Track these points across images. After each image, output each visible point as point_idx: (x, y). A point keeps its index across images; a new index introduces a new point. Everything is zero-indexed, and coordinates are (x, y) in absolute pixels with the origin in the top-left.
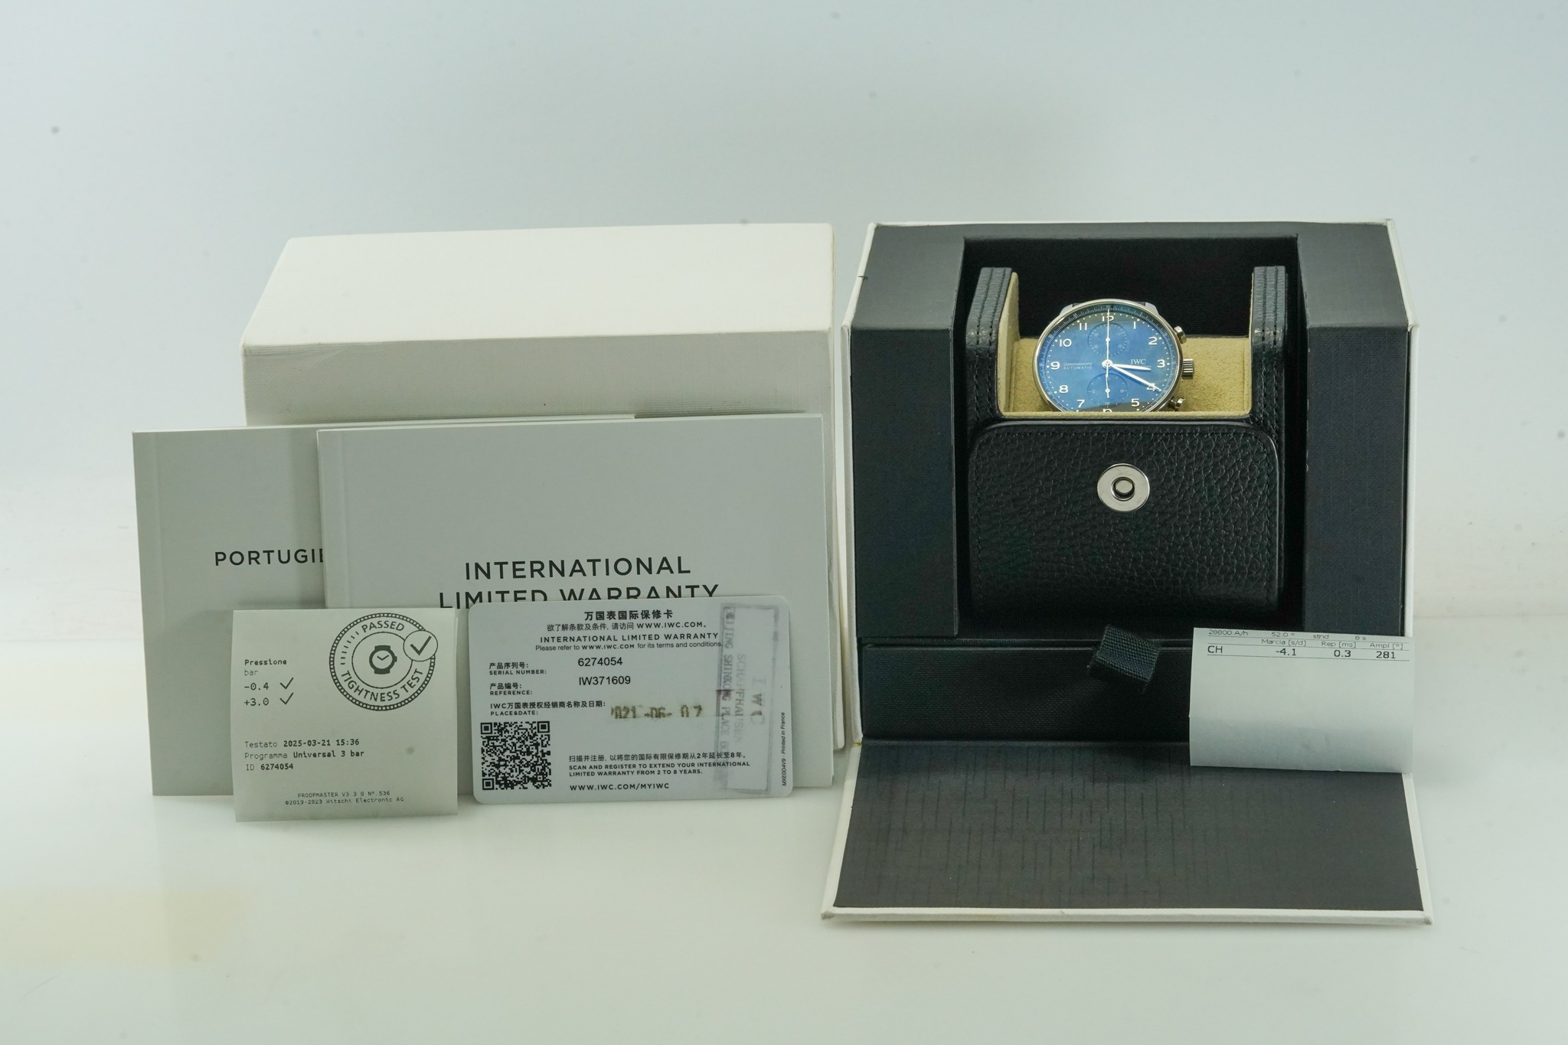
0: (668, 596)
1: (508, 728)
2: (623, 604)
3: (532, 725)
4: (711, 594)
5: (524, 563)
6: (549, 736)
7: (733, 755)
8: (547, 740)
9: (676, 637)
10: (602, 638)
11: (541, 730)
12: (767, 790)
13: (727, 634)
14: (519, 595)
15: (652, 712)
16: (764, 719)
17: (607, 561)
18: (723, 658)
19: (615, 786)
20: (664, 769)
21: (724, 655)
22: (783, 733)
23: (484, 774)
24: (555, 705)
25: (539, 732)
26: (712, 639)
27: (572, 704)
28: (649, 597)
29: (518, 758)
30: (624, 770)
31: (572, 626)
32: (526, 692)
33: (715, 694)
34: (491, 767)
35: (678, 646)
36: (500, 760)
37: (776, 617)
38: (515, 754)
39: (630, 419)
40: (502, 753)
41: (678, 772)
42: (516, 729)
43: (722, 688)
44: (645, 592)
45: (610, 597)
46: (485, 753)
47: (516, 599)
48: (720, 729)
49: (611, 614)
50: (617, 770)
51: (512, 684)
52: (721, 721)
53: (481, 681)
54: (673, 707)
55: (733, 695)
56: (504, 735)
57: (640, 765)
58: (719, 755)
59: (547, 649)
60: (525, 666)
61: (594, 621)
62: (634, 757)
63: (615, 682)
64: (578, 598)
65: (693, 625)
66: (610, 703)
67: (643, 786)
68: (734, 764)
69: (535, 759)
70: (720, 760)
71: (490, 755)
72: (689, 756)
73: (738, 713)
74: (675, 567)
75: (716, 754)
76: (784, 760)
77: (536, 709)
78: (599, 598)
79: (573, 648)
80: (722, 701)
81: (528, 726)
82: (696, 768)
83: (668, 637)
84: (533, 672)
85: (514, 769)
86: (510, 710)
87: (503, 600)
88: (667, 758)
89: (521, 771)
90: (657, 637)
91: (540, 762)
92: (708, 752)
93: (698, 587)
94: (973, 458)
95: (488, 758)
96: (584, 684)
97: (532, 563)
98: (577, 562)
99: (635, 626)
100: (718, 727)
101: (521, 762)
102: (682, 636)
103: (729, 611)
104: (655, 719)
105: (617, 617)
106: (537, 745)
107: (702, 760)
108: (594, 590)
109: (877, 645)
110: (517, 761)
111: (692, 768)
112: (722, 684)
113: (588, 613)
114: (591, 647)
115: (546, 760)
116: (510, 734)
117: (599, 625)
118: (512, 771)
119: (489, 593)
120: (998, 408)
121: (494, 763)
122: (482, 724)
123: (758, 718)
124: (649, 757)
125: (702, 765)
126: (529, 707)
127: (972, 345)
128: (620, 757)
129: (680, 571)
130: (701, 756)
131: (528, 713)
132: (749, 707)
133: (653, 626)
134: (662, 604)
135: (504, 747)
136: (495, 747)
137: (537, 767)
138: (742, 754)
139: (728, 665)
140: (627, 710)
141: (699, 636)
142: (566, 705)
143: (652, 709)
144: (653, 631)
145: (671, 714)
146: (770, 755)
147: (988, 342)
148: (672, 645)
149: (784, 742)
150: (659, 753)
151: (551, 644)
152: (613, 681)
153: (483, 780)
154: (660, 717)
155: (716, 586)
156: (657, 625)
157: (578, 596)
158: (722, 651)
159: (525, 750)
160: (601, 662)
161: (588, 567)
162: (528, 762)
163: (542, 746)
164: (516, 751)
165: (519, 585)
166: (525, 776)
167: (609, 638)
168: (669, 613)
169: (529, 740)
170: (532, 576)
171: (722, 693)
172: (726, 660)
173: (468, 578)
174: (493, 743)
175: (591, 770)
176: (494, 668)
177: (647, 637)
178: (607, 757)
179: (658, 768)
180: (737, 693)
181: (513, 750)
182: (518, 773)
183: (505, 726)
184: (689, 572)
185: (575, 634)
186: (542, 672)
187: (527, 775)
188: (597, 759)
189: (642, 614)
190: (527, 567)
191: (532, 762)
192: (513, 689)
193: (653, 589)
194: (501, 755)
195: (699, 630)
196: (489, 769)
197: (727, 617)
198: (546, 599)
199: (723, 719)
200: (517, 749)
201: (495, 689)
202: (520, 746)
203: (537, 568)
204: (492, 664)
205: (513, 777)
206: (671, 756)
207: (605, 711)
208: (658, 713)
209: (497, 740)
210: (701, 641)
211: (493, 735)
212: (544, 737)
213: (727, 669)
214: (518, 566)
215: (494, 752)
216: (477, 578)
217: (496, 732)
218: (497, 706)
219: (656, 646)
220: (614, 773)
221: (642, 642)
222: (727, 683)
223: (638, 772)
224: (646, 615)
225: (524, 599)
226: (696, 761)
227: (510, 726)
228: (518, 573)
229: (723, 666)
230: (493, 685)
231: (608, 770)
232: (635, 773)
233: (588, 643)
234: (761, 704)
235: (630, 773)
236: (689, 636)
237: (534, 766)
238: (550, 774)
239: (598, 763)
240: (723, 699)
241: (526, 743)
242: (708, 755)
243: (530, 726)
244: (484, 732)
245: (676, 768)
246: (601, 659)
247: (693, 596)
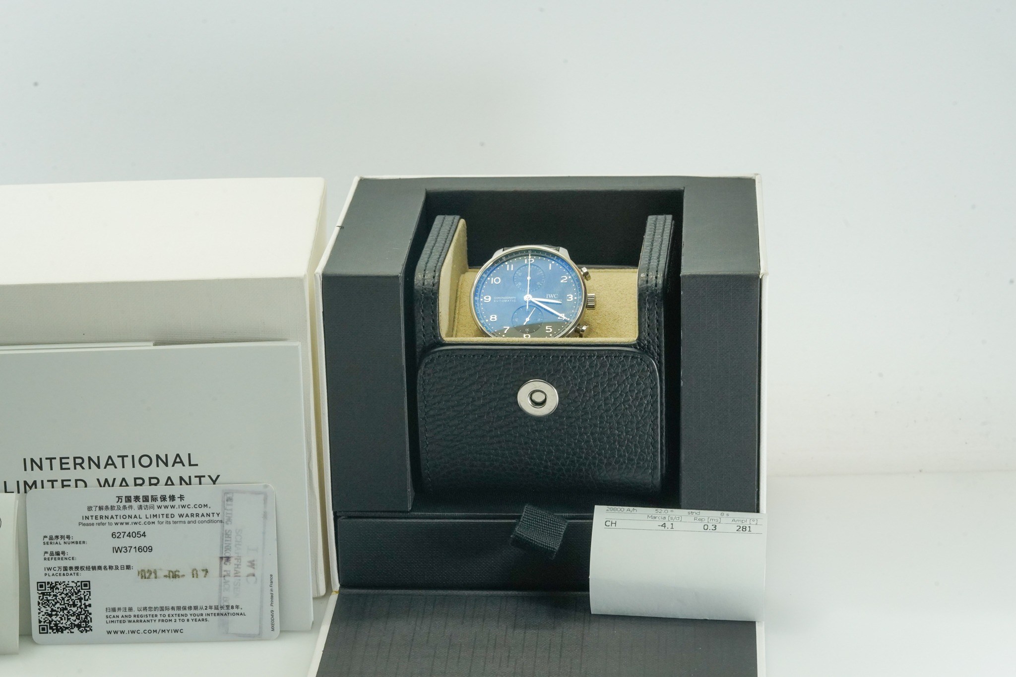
0: (181, 484)
1: (58, 586)
2: (146, 490)
3: (76, 583)
4: (214, 482)
5: (68, 458)
6: (90, 592)
7: (232, 607)
8: (88, 595)
9: (187, 515)
10: (130, 517)
11: (83, 588)
12: (259, 634)
13: (227, 514)
14: (65, 483)
15: (169, 574)
16: (256, 579)
17: (133, 456)
18: (224, 533)
19: (142, 631)
20: (179, 618)
21: (225, 530)
22: (272, 590)
23: (40, 622)
24: (94, 568)
25: (82, 589)
26: (216, 518)
27: (108, 567)
28: (166, 484)
29: (66, 609)
30: (149, 618)
31: (107, 507)
32: (71, 559)
33: (218, 560)
34: (45, 616)
35: (189, 522)
36: (52, 610)
37: (265, 500)
38: (64, 606)
39: (149, 347)
40: (54, 606)
41: (190, 620)
42: (65, 587)
43: (224, 556)
44: (163, 481)
45: (136, 485)
46: (40, 605)
47: (63, 486)
48: (223, 587)
49: (137, 498)
50: (143, 619)
51: (61, 552)
52: (223, 581)
53: (37, 550)
54: (185, 570)
55: (233, 560)
56: (55, 591)
57: (161, 615)
58: (222, 607)
59: (88, 525)
60: (71, 538)
61: (124, 503)
62: (155, 608)
63: (140, 550)
64: (111, 485)
65: (200, 506)
66: (136, 568)
67: (163, 631)
68: (234, 614)
69: (79, 610)
70: (223, 611)
71: (45, 607)
72: (199, 608)
73: (237, 575)
74: (186, 462)
75: (219, 606)
76: (272, 611)
77: (80, 572)
78: (127, 485)
79: (107, 524)
80: (223, 565)
81: (74, 585)
82: (204, 617)
83: (181, 516)
84: (77, 543)
85: (63, 618)
86: (59, 572)
87: (53, 487)
88: (182, 609)
89: (68, 619)
90: (173, 516)
91: (83, 612)
92: (213, 605)
93: (204, 476)
94: (420, 373)
95: (43, 609)
96: (117, 552)
97: (75, 458)
98: (110, 457)
99: (156, 507)
100: (220, 586)
101: (69, 612)
102: (192, 515)
103: (228, 495)
104: (172, 579)
105: (141, 500)
106: (80, 599)
107: (209, 611)
108: (124, 479)
109: (350, 517)
110: (65, 612)
111: (201, 618)
112: (224, 552)
113: (119, 497)
114: (122, 524)
115: (88, 611)
116: (60, 591)
117: (127, 506)
118: (62, 619)
119: (42, 481)
120: (440, 334)
121: (48, 613)
122: (38, 583)
123: (252, 579)
124: (167, 608)
125: (209, 615)
126: (74, 569)
127: (419, 286)
128: (145, 609)
129: (190, 465)
130: (208, 608)
131: (73, 574)
132: (245, 570)
133: (169, 507)
134: (176, 490)
135: (55, 601)
136: (48, 601)
137: (81, 616)
138: (240, 607)
139: (228, 537)
140: (150, 572)
141: (205, 515)
142: (103, 568)
143: (170, 571)
144: (169, 511)
145: (184, 576)
146: (261, 607)
147: (431, 284)
148: (184, 522)
149: (272, 597)
150: (175, 605)
151: (90, 521)
152: (139, 549)
153: (40, 626)
154: (175, 577)
155: (218, 476)
156: (173, 507)
157: (111, 484)
158: (223, 526)
159: (71, 603)
160: (129, 535)
161: (118, 462)
162: (74, 612)
163: (85, 600)
164: (64, 604)
165: (65, 475)
166: (72, 623)
167: (135, 517)
168: (181, 498)
169: (75, 596)
170: (75, 468)
171: (224, 559)
172: (226, 534)
173: (25, 470)
174: (47, 598)
175: (123, 619)
176: (47, 540)
177: (165, 516)
178: (135, 609)
179: (175, 618)
180: (235, 559)
181: (63, 603)
182: (66, 621)
183: (56, 585)
184: (197, 465)
185: (109, 513)
186: (84, 542)
187: (73, 622)
188: (127, 610)
189: (161, 498)
190: (71, 461)
191: (77, 612)
192: (61, 556)
193: (169, 478)
194: (53, 607)
195: (205, 511)
196: (44, 617)
197: (227, 500)
198: (86, 486)
199: (224, 579)
200: (66, 602)
201: (47, 556)
202: (68, 600)
203: (78, 462)
204: (45, 537)
205: (62, 624)
206: (185, 608)
207: (133, 572)
208: (174, 575)
209: (50, 595)
210: (207, 518)
211: (47, 591)
212: (86, 593)
213: (228, 541)
214: (64, 461)
215: (47, 605)
216: (32, 470)
217: (49, 589)
218: (49, 569)
219: (172, 522)
220: (141, 621)
221: (161, 519)
222: (228, 551)
223: (159, 621)
224: (163, 498)
225: (69, 486)
226: (204, 612)
227: (60, 584)
228: (64, 466)
229: (224, 539)
230: (46, 553)
231: (136, 619)
232: (157, 621)
233: (119, 520)
234: (254, 568)
235: (153, 621)
236: (197, 515)
237: (79, 615)
238: (91, 622)
239: (128, 613)
240: (225, 564)
241: (73, 598)
242: (213, 607)
243: (75, 585)
244: (39, 589)
245: (189, 617)
246: (129, 533)
247: (200, 483)
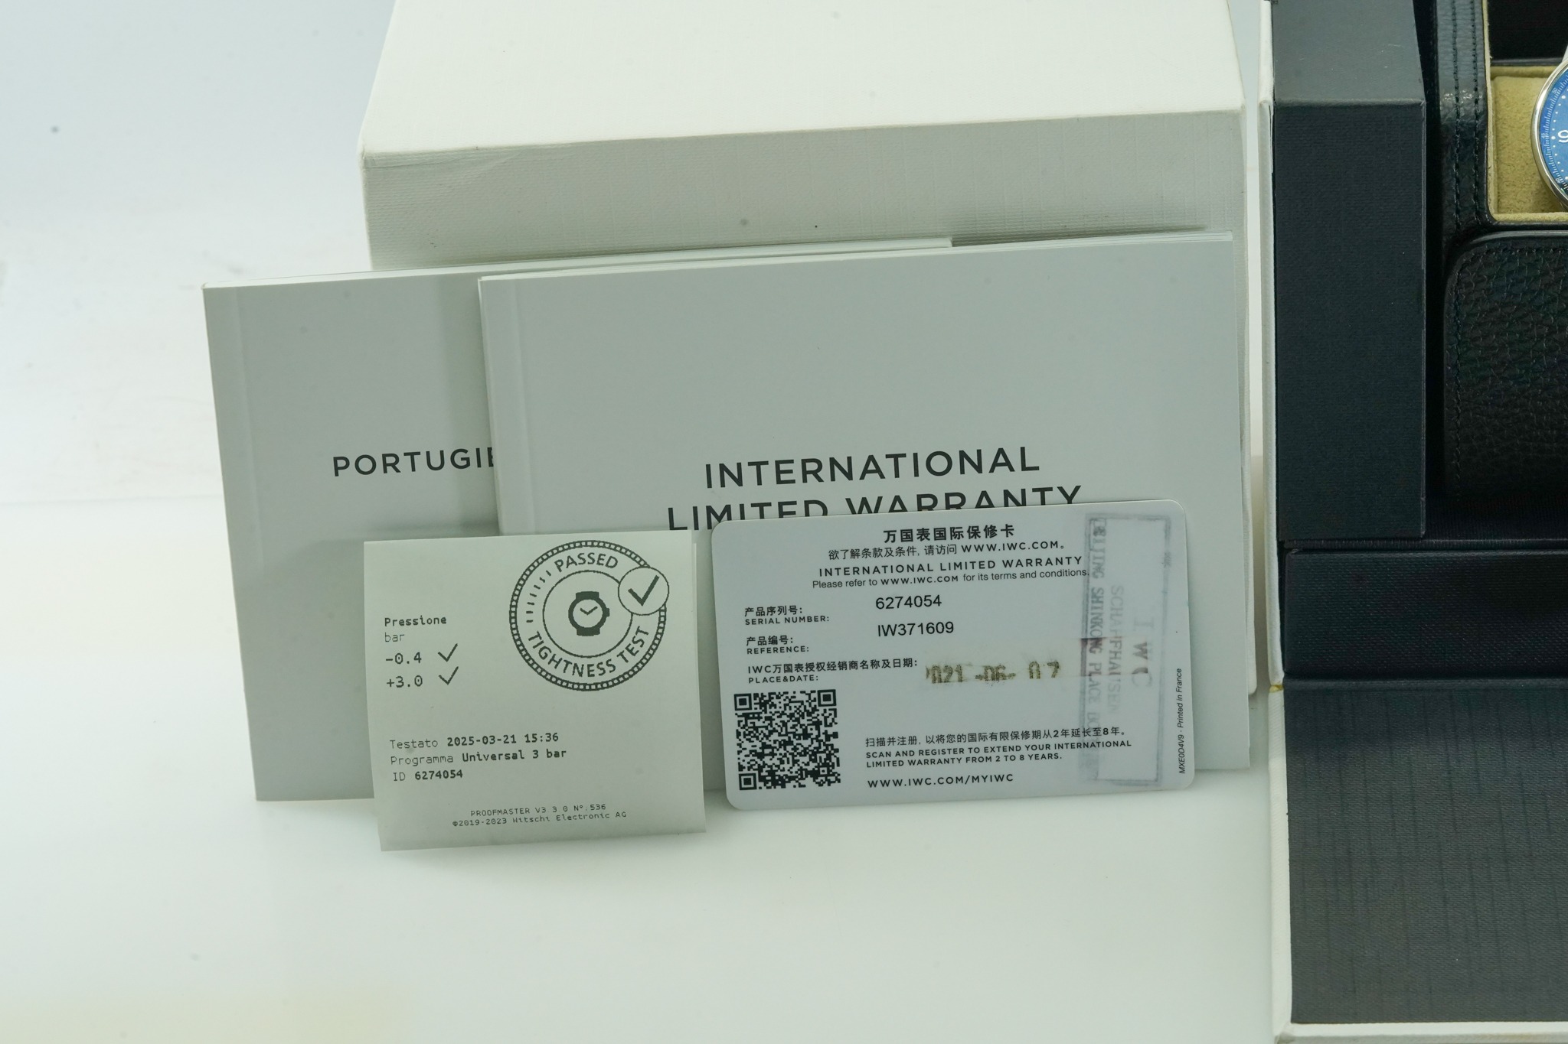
0: (1006, 505)
1: (775, 701)
2: (941, 518)
3: (809, 695)
4: (1070, 499)
5: (791, 461)
6: (835, 710)
7: (1106, 731)
8: (833, 716)
9: (1019, 563)
10: (911, 568)
11: (823, 703)
12: (1156, 780)
13: (1095, 558)
14: (786, 508)
15: (986, 673)
16: (1151, 679)
17: (915, 456)
18: (1090, 593)
19: (934, 780)
20: (1006, 753)
21: (1090, 588)
22: (1180, 698)
23: (741, 768)
24: (842, 666)
25: (820, 705)
26: (1073, 566)
27: (869, 663)
28: (979, 506)
29: (790, 743)
30: (947, 756)
31: (866, 552)
32: (799, 649)
33: (1078, 645)
34: (751, 757)
35: (1023, 576)
36: (764, 746)
37: (1167, 531)
38: (786, 738)
39: (943, 248)
40: (767, 737)
41: (1026, 758)
42: (787, 701)
43: (1089, 636)
44: (972, 499)
45: (920, 508)
46: (741, 737)
47: (782, 514)
48: (1087, 696)
49: (923, 533)
50: (936, 758)
51: (779, 638)
52: (1088, 683)
53: (733, 634)
54: (1016, 664)
55: (1106, 645)
56: (768, 710)
57: (970, 749)
58: (1086, 732)
59: (830, 585)
60: (798, 612)
61: (898, 543)
62: (960, 737)
63: (931, 630)
64: (873, 509)
65: (1044, 545)
66: (924, 661)
67: (976, 779)
68: (1108, 744)
69: (816, 744)
70: (1088, 739)
71: (749, 740)
72: (1042, 734)
73: (1114, 671)
74: (1016, 462)
75: (1081, 730)
76: (1181, 737)
77: (815, 673)
78: (904, 509)
79: (867, 583)
80: (1088, 653)
81: (805, 698)
82: (1052, 751)
83: (1007, 564)
84: (809, 619)
85: (785, 759)
86: (776, 675)
87: (762, 516)
88: (1010, 737)
89: (795, 762)
90: (992, 564)
91: (823, 748)
92: (1069, 727)
93: (1051, 489)
94: (1451, 283)
95: (747, 745)
96: (886, 634)
97: (804, 462)
98: (871, 458)
99: (959, 550)
100: (1083, 693)
101: (795, 749)
102: (1029, 562)
103: (1098, 524)
104: (991, 682)
105: (931, 536)
106: (817, 724)
107: (1061, 740)
108: (897, 499)
109: (1306, 551)
110: (789, 748)
111: (1046, 752)
112: (1089, 630)
113: (888, 532)
114: (895, 581)
115: (832, 745)
116: (778, 709)
117: (905, 549)
118: (782, 762)
119: (742, 507)
120: (1488, 207)
121: (755, 751)
122: (736, 696)
123: (1142, 676)
124: (983, 737)
125: (1061, 746)
126: (804, 669)
127: (1450, 119)
128: (940, 738)
129: (1024, 468)
130: (1060, 734)
131: (803, 678)
132: (1129, 661)
133: (985, 548)
134: (998, 516)
135: (770, 728)
136: (756, 728)
137: (818, 755)
138: (1120, 731)
139: (1098, 602)
140: (949, 670)
141: (1054, 561)
142: (859, 665)
143: (987, 668)
144: (986, 556)
145: (1014, 675)
146: (1160, 731)
147: (1473, 114)
148: (1014, 576)
149: (1180, 711)
150: (997, 731)
151: (834, 578)
152: (928, 628)
153: (740, 775)
154: (998, 679)
155: (1077, 488)
156: (992, 548)
157: (873, 507)
158: (1088, 582)
159: (800, 731)
160: (909, 603)
161: (887, 466)
162: (805, 749)
163: (826, 726)
164: (787, 733)
165: (785, 493)
166: (801, 769)
167: (921, 568)
168: (1008, 530)
169: (806, 718)
170: (805, 480)
171: (1089, 642)
172: (1094, 596)
173: (710, 485)
174: (754, 723)
175: (898, 758)
176: (752, 616)
177: (977, 565)
178: (921, 739)
179: (997, 753)
180: (1111, 642)
181: (784, 733)
182: (791, 765)
183: (771, 698)
184: (1037, 468)
185: (871, 562)
186: (823, 618)
187: (804, 767)
188: (907, 742)
189: (968, 531)
190: (797, 468)
191: (811, 748)
192: (780, 644)
193: (984, 494)
194: (765, 740)
195: (1052, 553)
196: (748, 759)
197: (1095, 533)
198: (825, 513)
199: (1090, 680)
200: (789, 730)
201: (753, 645)
202: (794, 727)
203: (811, 469)
204: (749, 610)
205: (783, 770)
206: (1015, 736)
207: (917, 672)
208: (995, 674)
209: (759, 718)
210: (1057, 568)
211: (753, 711)
212: (828, 712)
213: (1096, 608)
214: (783, 467)
215: (755, 736)
216: (723, 485)
217: (758, 706)
218: (758, 670)
219: (990, 577)
220: (933, 761)
221: (970, 572)
222: (1097, 627)
223: (967, 759)
224: (974, 532)
225: (793, 513)
226: (1052, 741)
227: (778, 697)
228: (784, 477)
229: (1090, 604)
230: (751, 639)
231: (923, 758)
232: (963, 760)
233: (889, 576)
234: (1146, 658)
235: (956, 761)
236: (1039, 562)
237: (814, 754)
238: (838, 765)
239: (908, 748)
240: (1091, 651)
241: (802, 721)
242: (1070, 732)
243: (807, 698)
244: (739, 707)
245: (1024, 751)
246: (910, 598)
247: (1043, 503)
